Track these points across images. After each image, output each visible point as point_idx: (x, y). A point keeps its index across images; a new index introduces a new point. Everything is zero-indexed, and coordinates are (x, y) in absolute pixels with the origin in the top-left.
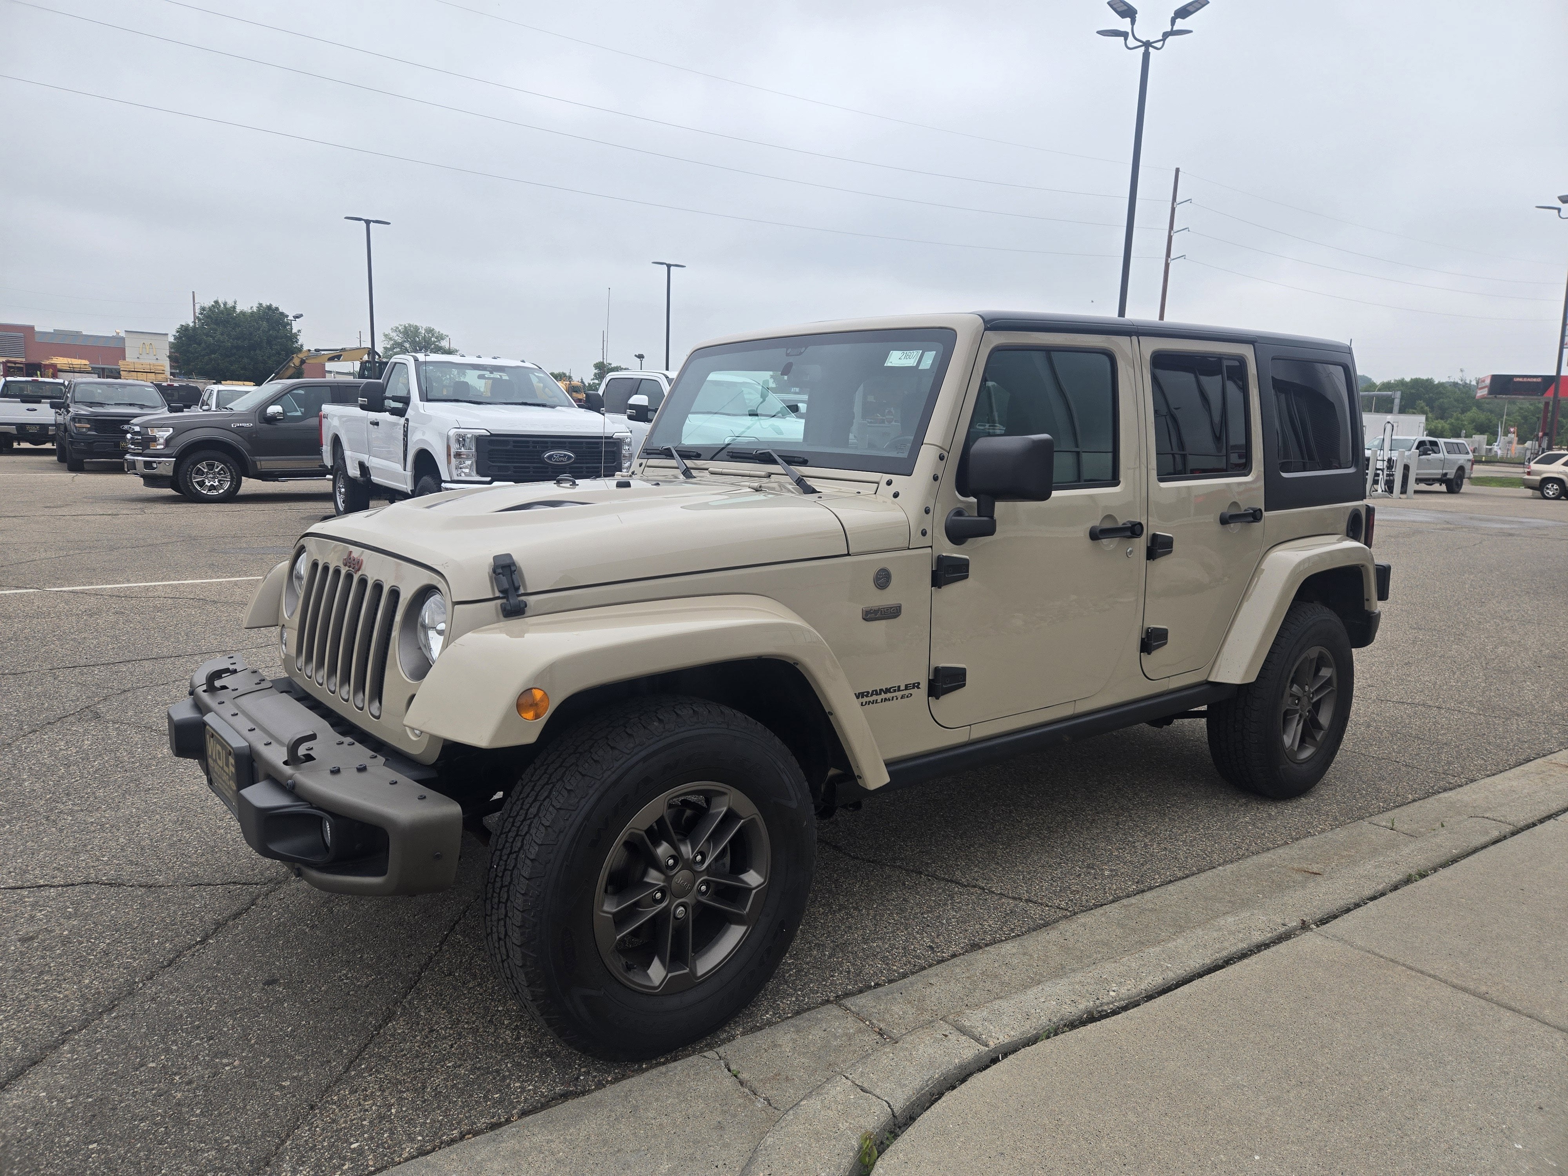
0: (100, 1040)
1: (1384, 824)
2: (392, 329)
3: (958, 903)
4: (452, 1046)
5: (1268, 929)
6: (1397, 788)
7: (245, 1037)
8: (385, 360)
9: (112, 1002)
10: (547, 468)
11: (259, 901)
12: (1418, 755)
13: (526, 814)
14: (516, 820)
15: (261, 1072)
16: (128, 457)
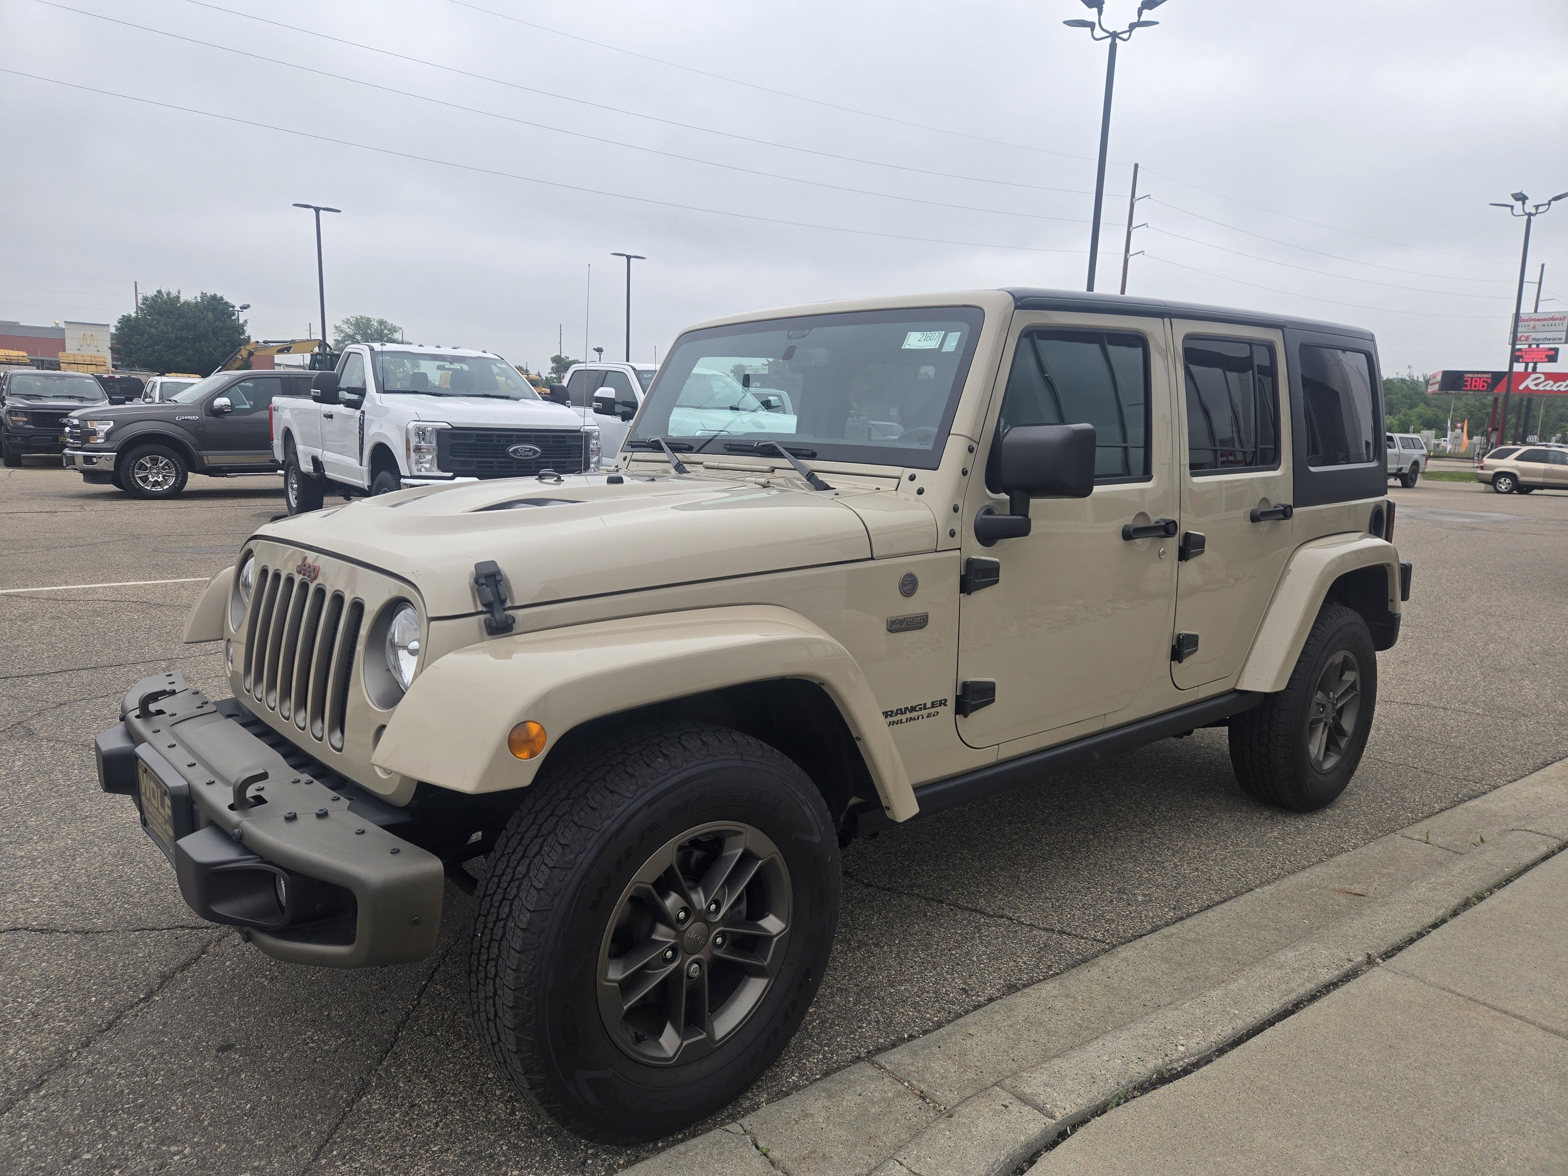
0: (25, 1126)
1: (1417, 837)
2: (343, 321)
3: (987, 936)
4: (437, 1125)
5: (1334, 966)
6: (1421, 797)
7: (197, 1118)
8: (336, 352)
9: (40, 1077)
10: (512, 463)
11: (211, 948)
12: (1434, 759)
13: (514, 873)
14: (502, 881)
15: (216, 1162)
16: (67, 451)
